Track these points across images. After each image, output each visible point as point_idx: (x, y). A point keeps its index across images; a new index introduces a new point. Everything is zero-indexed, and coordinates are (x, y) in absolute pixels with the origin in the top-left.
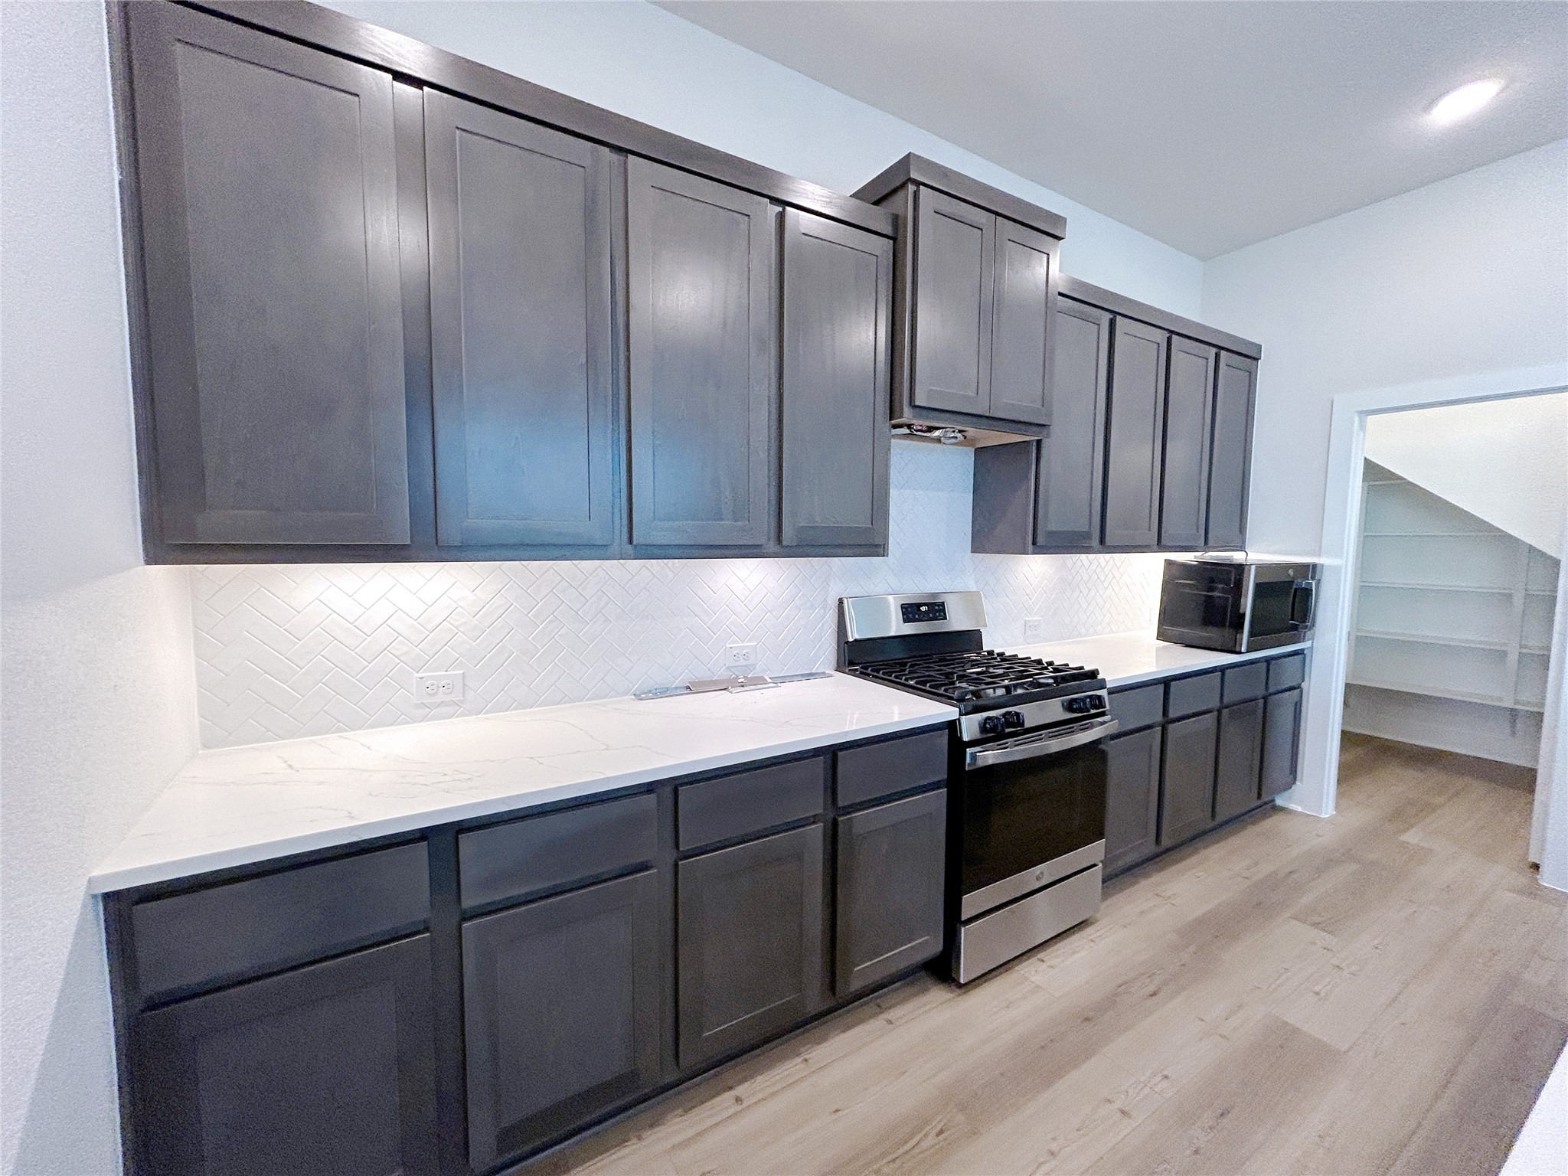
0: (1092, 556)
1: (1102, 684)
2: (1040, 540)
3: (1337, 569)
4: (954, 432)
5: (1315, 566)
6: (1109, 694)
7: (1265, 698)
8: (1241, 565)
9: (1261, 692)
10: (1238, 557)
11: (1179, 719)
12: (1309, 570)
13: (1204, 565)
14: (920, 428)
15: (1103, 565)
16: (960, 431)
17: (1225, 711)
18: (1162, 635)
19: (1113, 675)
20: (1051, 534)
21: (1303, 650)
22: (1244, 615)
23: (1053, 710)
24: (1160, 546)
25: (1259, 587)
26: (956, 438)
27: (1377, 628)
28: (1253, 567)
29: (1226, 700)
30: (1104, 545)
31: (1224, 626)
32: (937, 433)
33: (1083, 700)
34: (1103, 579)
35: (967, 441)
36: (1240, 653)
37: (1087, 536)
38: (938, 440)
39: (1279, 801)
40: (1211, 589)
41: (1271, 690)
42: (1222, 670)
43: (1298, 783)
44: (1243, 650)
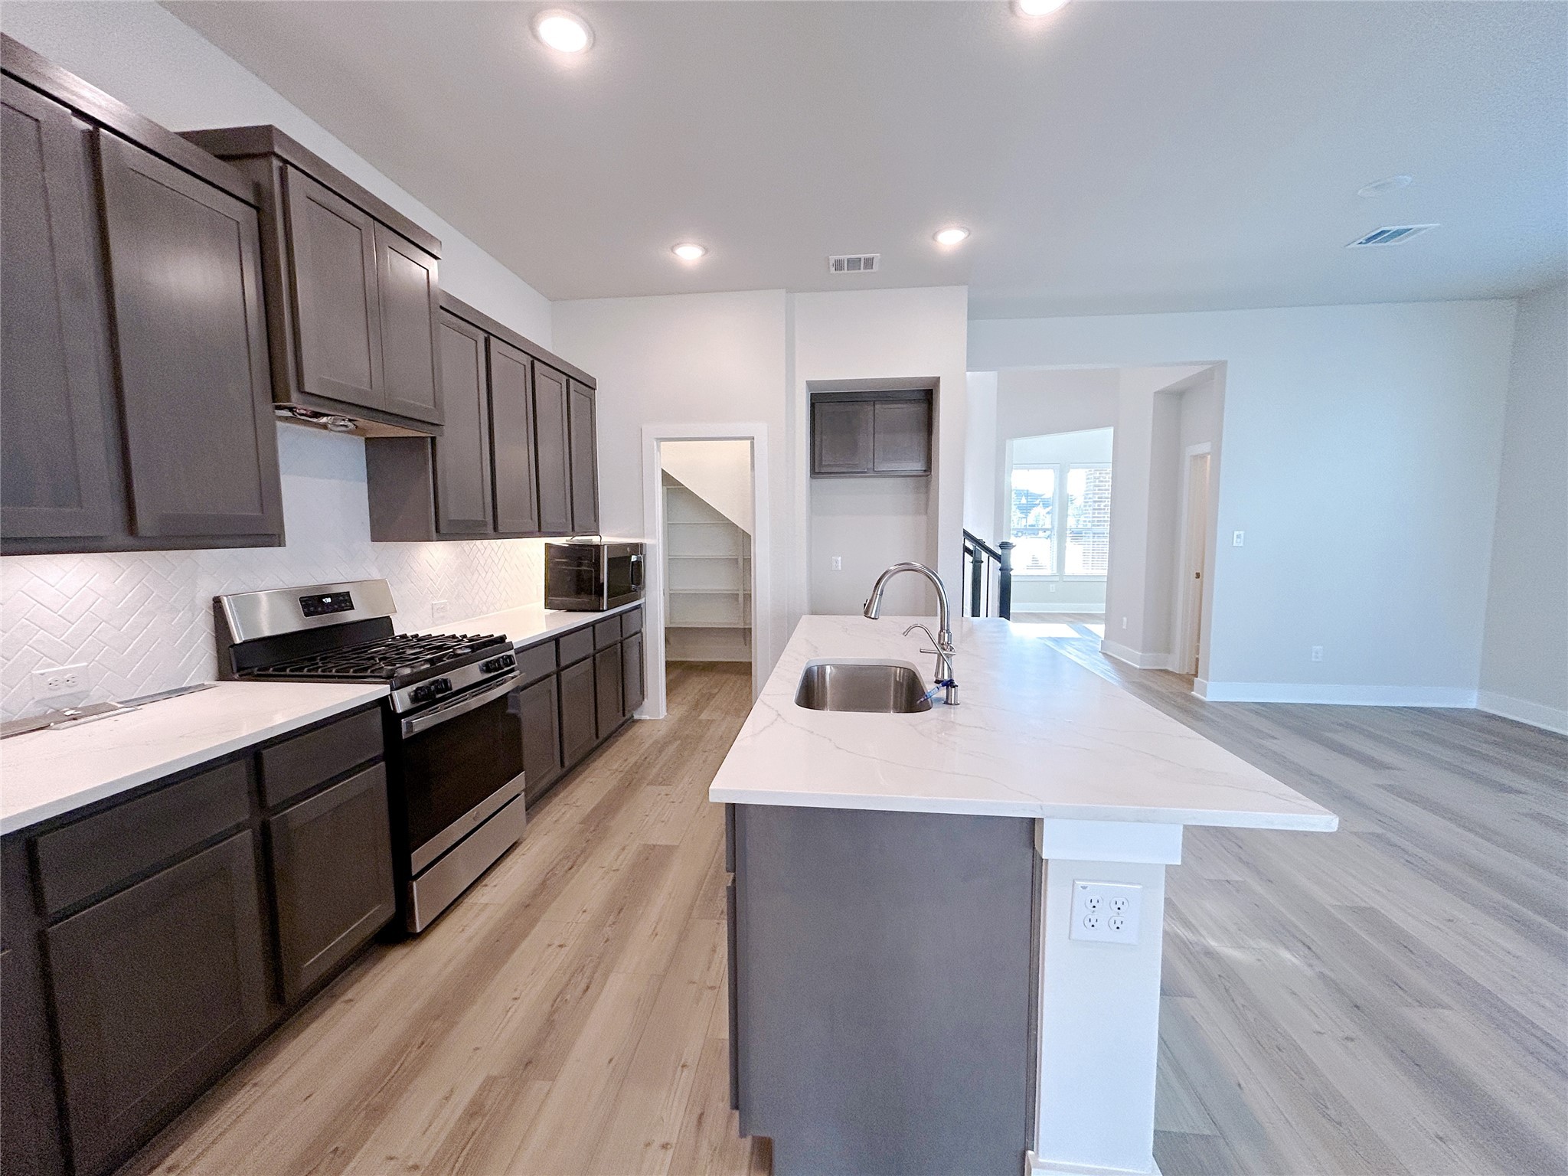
0: (486, 542)
1: (510, 646)
2: (443, 529)
3: (654, 546)
4: (344, 420)
5: (642, 545)
6: (516, 654)
7: (621, 643)
8: (598, 545)
9: (619, 638)
10: (595, 540)
11: (568, 667)
12: (637, 548)
13: (573, 547)
14: (304, 412)
15: (496, 549)
16: (350, 420)
17: (597, 655)
18: (549, 605)
19: (518, 637)
20: (452, 523)
21: (640, 605)
22: (603, 584)
23: (473, 673)
24: (540, 532)
25: (609, 560)
26: (346, 426)
27: (679, 587)
28: (606, 547)
29: (598, 648)
30: (496, 532)
31: (591, 594)
32: (324, 420)
33: (498, 660)
34: (496, 562)
35: (358, 431)
36: (603, 611)
37: (484, 524)
38: (325, 426)
39: (636, 717)
40: (580, 565)
41: (624, 636)
42: (592, 625)
43: (645, 700)
44: (605, 608)
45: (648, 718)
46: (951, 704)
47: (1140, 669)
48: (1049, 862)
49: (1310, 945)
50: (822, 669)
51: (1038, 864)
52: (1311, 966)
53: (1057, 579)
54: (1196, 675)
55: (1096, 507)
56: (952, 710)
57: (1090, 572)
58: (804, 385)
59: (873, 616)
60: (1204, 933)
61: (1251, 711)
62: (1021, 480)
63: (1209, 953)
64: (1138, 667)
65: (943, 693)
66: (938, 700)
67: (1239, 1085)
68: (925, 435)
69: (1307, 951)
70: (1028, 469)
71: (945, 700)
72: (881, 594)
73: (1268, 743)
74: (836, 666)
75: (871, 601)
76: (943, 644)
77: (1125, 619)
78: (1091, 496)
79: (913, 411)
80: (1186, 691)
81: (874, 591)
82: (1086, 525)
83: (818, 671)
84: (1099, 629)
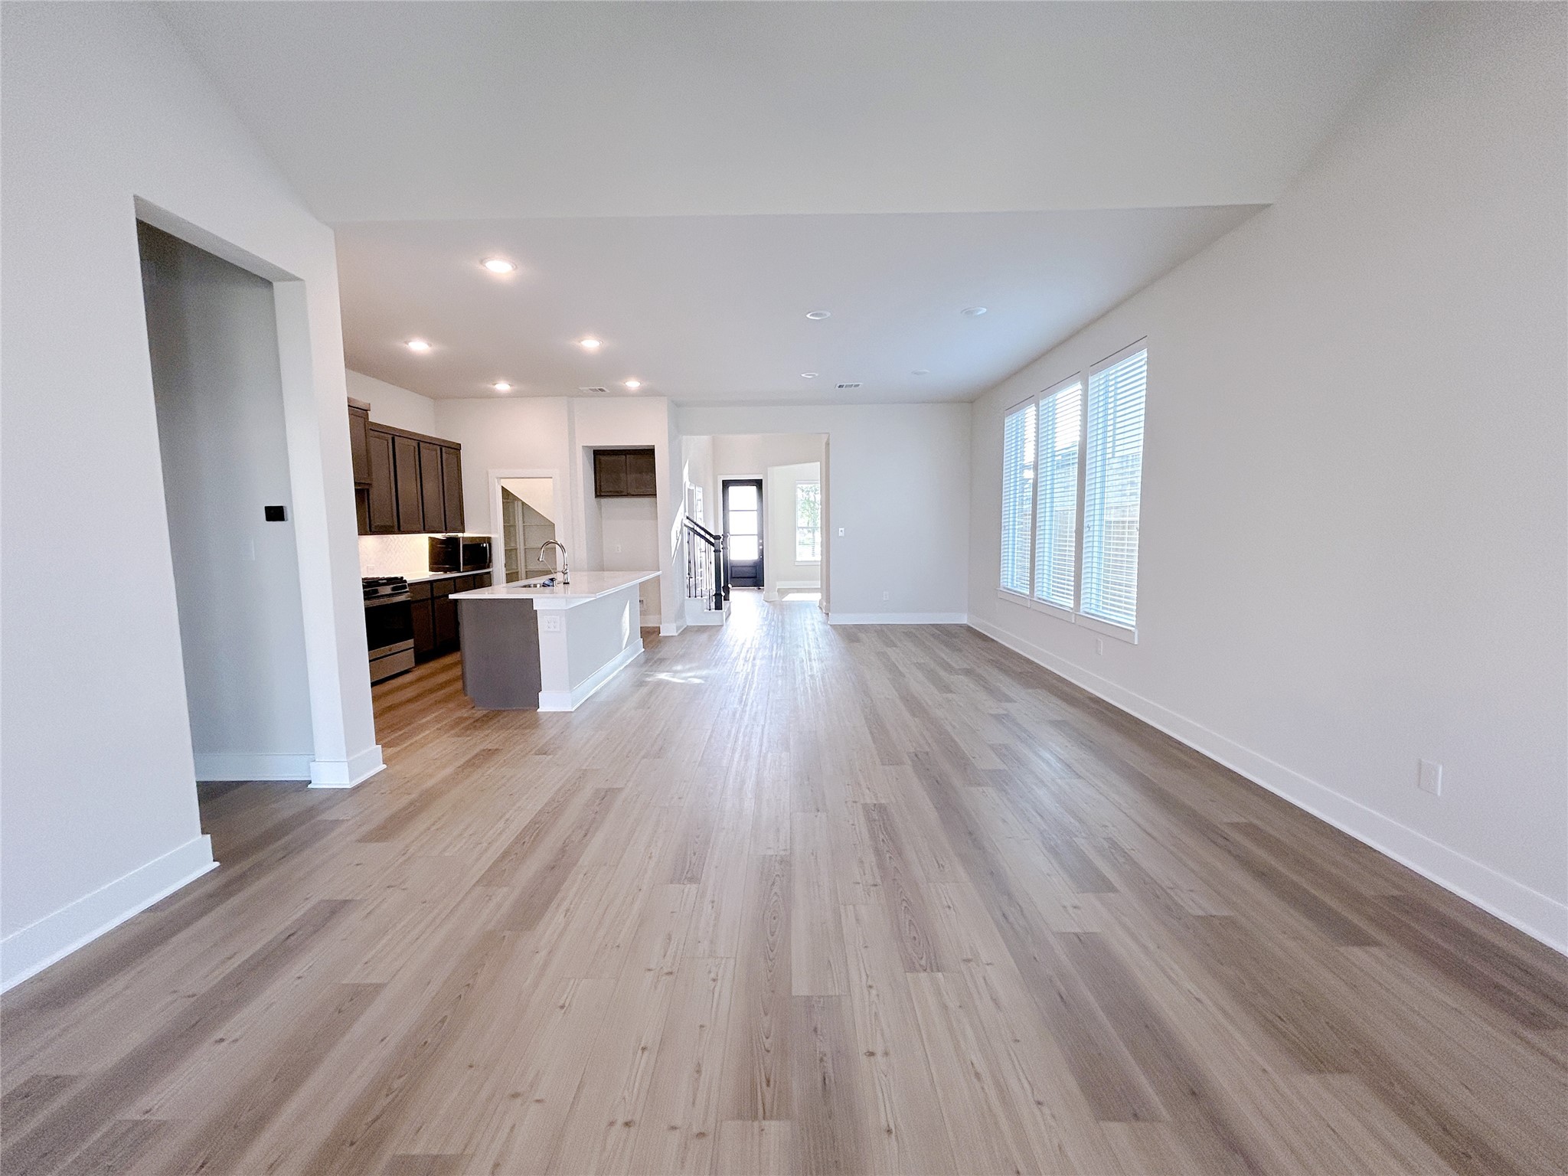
0: (395, 536)
1: (405, 581)
2: (373, 530)
6: (409, 585)
8: (458, 538)
10: (460, 535)
12: (487, 540)
13: (445, 539)
15: (401, 540)
18: (430, 567)
19: (410, 577)
21: (487, 572)
22: (460, 557)
23: (388, 590)
24: (425, 531)
25: (464, 546)
28: (464, 539)
30: (400, 531)
31: (452, 563)
34: (402, 547)
36: (459, 573)
37: (393, 527)
40: (447, 549)
42: (452, 578)
58: (581, 448)
79: (640, 461)
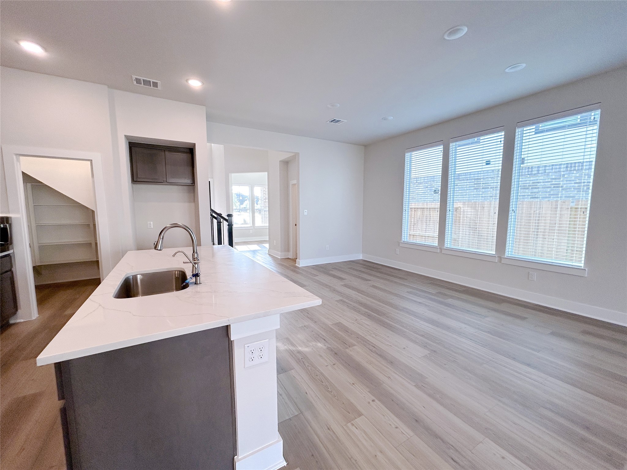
3: (18, 218)
5: (7, 218)
12: (4, 220)
39: (12, 321)
43: (19, 311)
45: (22, 321)
46: (198, 284)
47: (281, 259)
48: (234, 341)
49: (325, 339)
50: (135, 277)
51: (230, 344)
52: (325, 345)
53: (252, 228)
54: (297, 259)
55: (265, 201)
56: (199, 286)
57: (263, 225)
58: (124, 138)
59: (159, 249)
60: (297, 346)
61: (312, 268)
62: (236, 189)
63: (299, 352)
64: (280, 258)
65: (194, 280)
66: (192, 283)
67: (306, 393)
68: (190, 168)
69: (324, 341)
70: (239, 186)
71: (195, 282)
72: (163, 239)
73: (316, 278)
74: (142, 274)
75: (157, 242)
76: (194, 258)
77: (275, 241)
78: (263, 197)
79: (183, 157)
80: (294, 264)
81: (159, 237)
82: (262, 208)
83: (133, 279)
84: (267, 245)
